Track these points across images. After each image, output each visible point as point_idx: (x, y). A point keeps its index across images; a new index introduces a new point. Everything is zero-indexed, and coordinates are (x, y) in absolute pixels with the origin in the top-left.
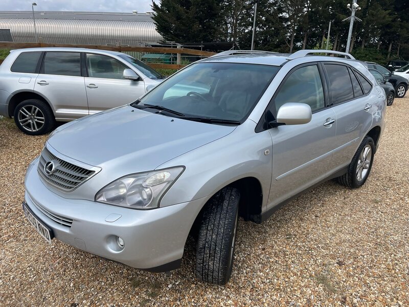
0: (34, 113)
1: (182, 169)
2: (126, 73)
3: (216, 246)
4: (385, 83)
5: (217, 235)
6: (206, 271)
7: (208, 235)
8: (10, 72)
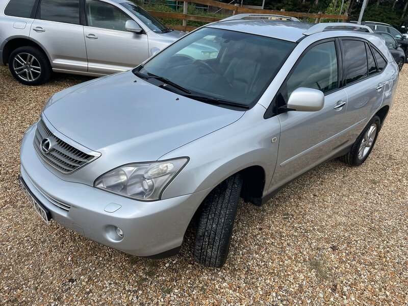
0: (30, 61)
1: (186, 160)
2: (128, 24)
3: (215, 235)
4: (396, 48)
5: (217, 225)
6: (204, 257)
7: (208, 224)
8: (3, 15)
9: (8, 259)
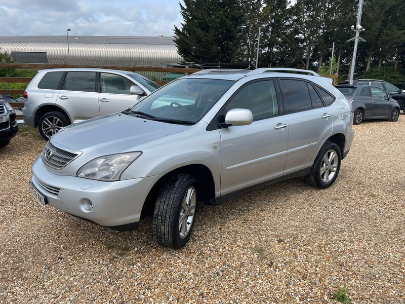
0: (55, 123)
1: (140, 153)
2: (132, 89)
3: (166, 213)
4: (388, 100)
5: (167, 206)
6: (160, 234)
7: (161, 206)
8: (37, 88)
9: (16, 246)
